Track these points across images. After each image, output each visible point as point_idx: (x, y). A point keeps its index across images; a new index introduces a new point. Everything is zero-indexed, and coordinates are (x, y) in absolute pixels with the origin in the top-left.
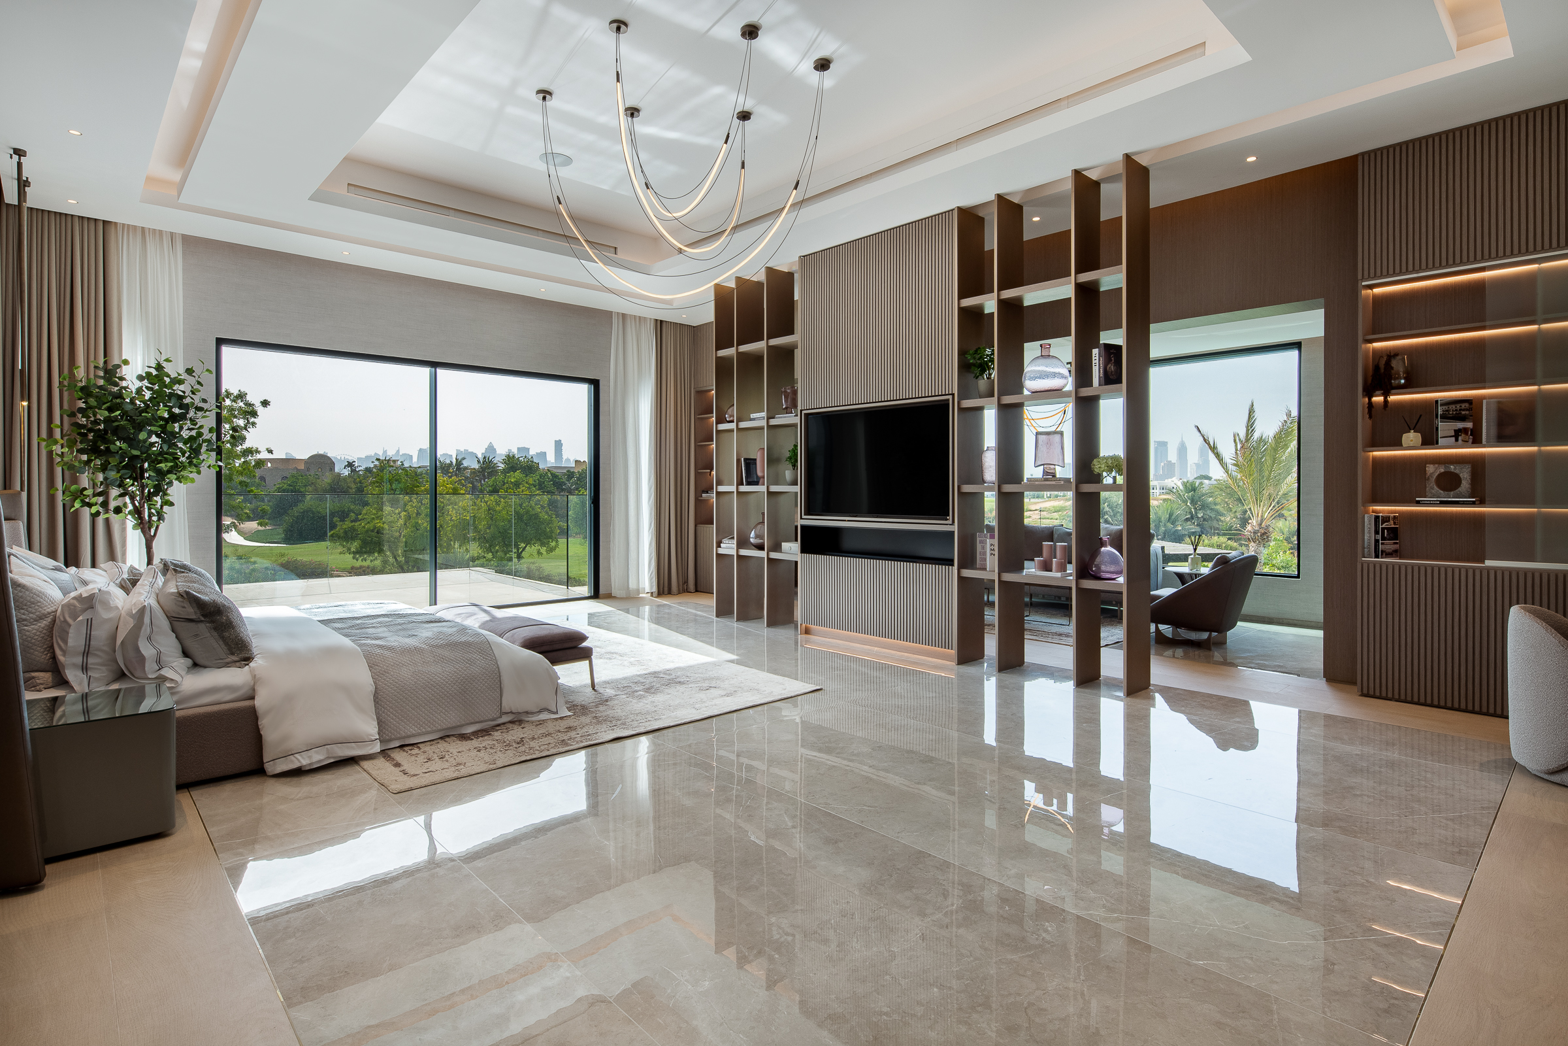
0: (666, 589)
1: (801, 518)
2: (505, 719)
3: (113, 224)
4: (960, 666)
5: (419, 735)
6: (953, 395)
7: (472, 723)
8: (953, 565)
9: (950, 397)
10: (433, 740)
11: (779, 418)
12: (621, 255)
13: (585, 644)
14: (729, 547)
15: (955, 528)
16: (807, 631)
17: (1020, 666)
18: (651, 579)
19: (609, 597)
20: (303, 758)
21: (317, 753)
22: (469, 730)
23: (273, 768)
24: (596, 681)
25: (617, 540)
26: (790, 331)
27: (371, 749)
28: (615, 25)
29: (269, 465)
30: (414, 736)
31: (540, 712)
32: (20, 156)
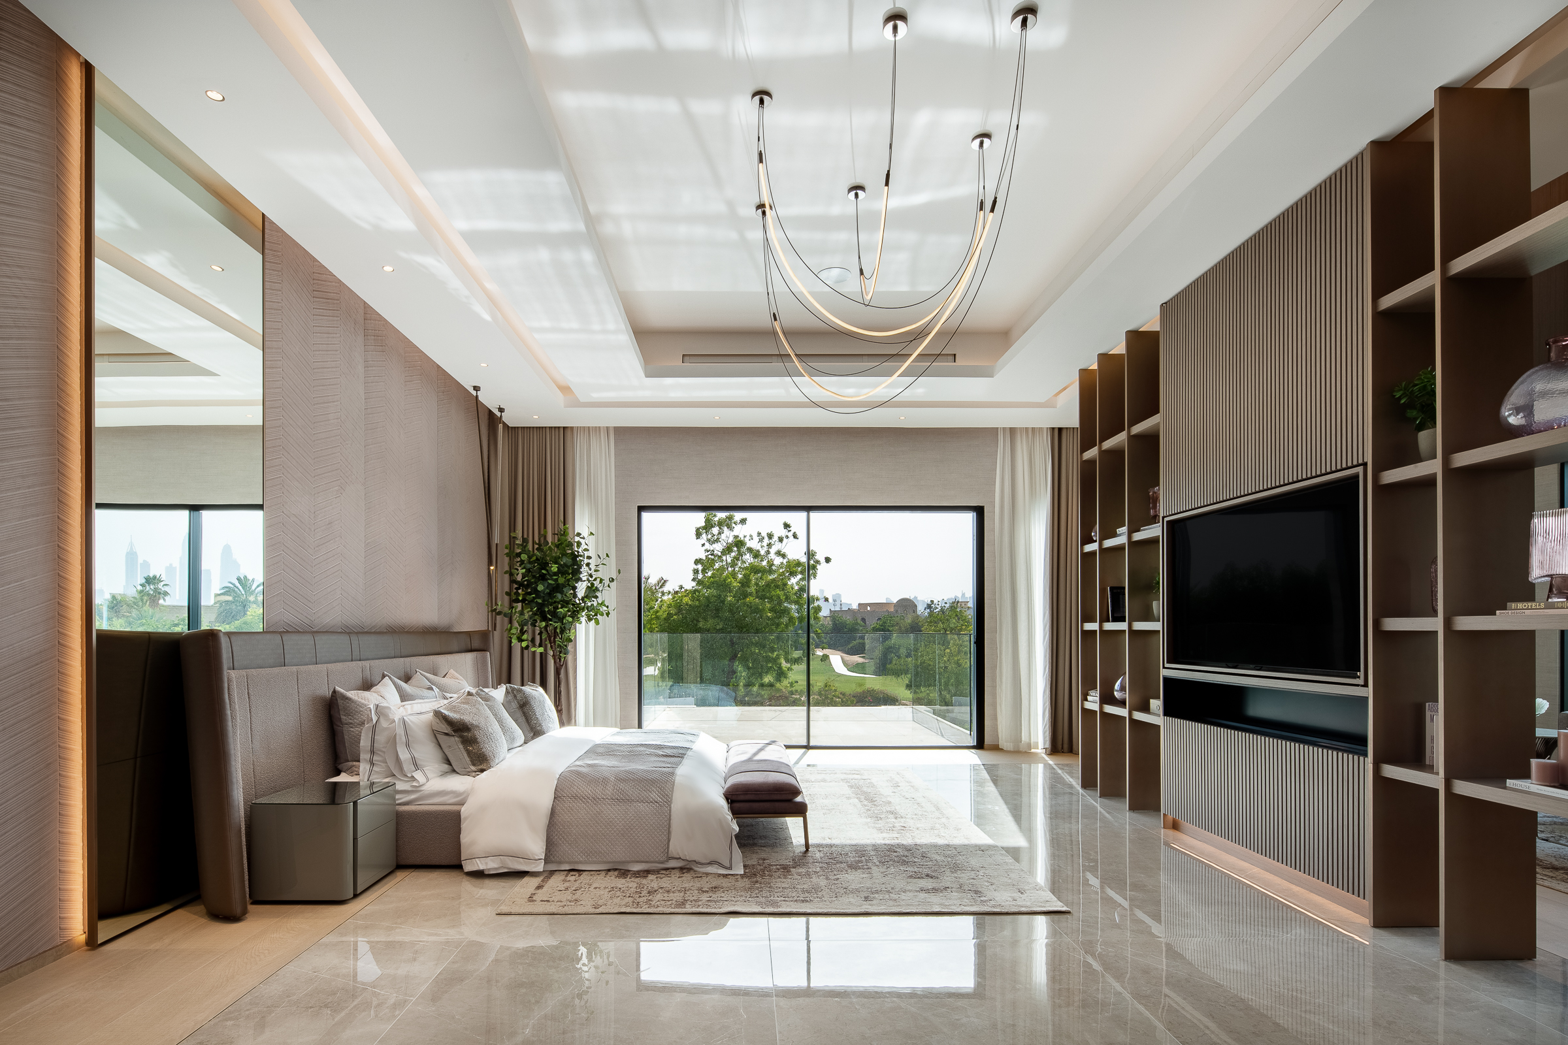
0: (1066, 746)
1: (1164, 667)
2: (672, 864)
3: (569, 429)
4: (1377, 930)
5: (586, 863)
6: (1365, 465)
7: (637, 862)
8: (1366, 755)
9: (1360, 470)
10: (599, 871)
11: (1144, 530)
12: (960, 362)
13: (799, 799)
14: (1093, 703)
15: (1369, 692)
16: (1175, 826)
17: (1530, 959)
18: (1044, 733)
19: (996, 748)
20: (481, 863)
21: (492, 860)
22: (636, 867)
23: (468, 867)
24: (810, 842)
25: (1004, 686)
26: (1155, 410)
27: (535, 867)
28: (757, 98)
29: (869, 608)
30: (580, 862)
31: (710, 863)
32: (477, 391)
